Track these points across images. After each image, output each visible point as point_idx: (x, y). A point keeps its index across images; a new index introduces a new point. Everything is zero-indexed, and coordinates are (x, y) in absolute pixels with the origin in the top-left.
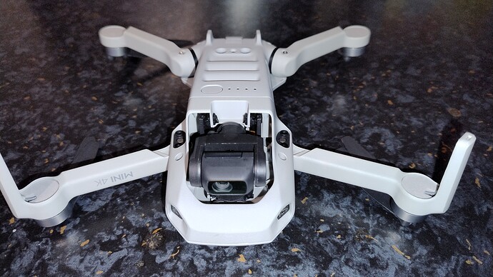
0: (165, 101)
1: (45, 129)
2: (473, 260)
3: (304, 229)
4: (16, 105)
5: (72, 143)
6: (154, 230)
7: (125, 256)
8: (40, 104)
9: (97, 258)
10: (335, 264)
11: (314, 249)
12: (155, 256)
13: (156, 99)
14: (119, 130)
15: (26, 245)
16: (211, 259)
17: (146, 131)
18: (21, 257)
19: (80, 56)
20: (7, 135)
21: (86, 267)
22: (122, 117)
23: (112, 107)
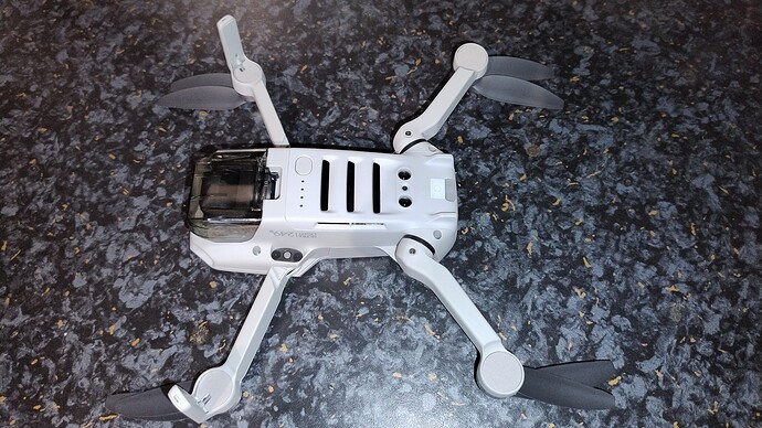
1: (65, 206)
3: (343, 314)
4: (23, 173)
5: (99, 224)
6: (200, 324)
7: (175, 353)
8: (50, 170)
9: (149, 357)
10: (369, 347)
11: (351, 334)
12: (203, 351)
14: (148, 203)
15: (81, 349)
17: (179, 202)
18: (80, 360)
20: (24, 218)
21: (141, 366)
22: (149, 183)
23: (135, 169)
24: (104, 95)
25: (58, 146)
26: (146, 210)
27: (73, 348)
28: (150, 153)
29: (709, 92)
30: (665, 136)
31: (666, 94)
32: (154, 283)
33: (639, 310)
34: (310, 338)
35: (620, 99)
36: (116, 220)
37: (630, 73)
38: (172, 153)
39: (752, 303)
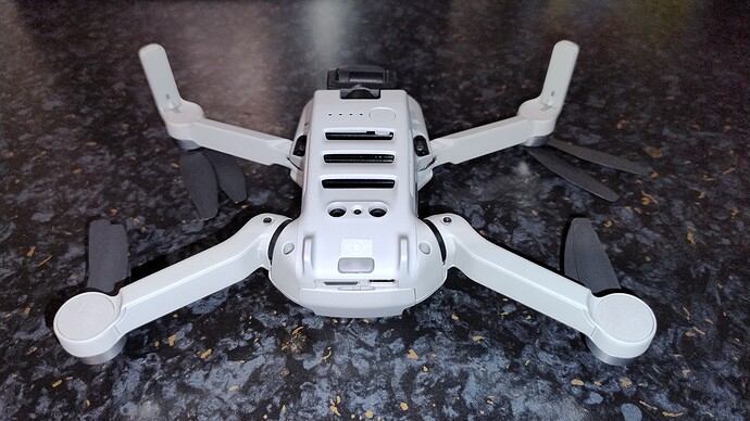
1: (114, 211)
2: (694, 331)
3: (484, 312)
6: (293, 330)
7: (263, 365)
9: (226, 371)
10: (528, 349)
12: (302, 361)
20: (62, 224)
21: (214, 384)
34: (446, 341)
36: (180, 222)
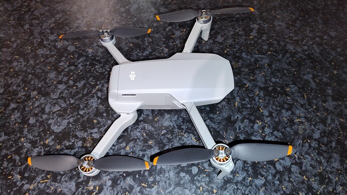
0: (87, 67)
4: (6, 75)
5: (42, 96)
8: (20, 73)
11: (159, 142)
13: (82, 66)
14: (65, 87)
15: (32, 150)
16: (115, 149)
17: (79, 86)
19: (35, 38)
22: (65, 79)
23: (59, 73)
24: (45, 43)
25: (23, 64)
26: (64, 90)
27: (28, 150)
28: (66, 66)
29: (307, 42)
30: (291, 59)
31: (289, 43)
32: (67, 121)
33: (285, 129)
35: (270, 45)
37: (274, 35)
38: (76, 66)
39: (333, 125)
